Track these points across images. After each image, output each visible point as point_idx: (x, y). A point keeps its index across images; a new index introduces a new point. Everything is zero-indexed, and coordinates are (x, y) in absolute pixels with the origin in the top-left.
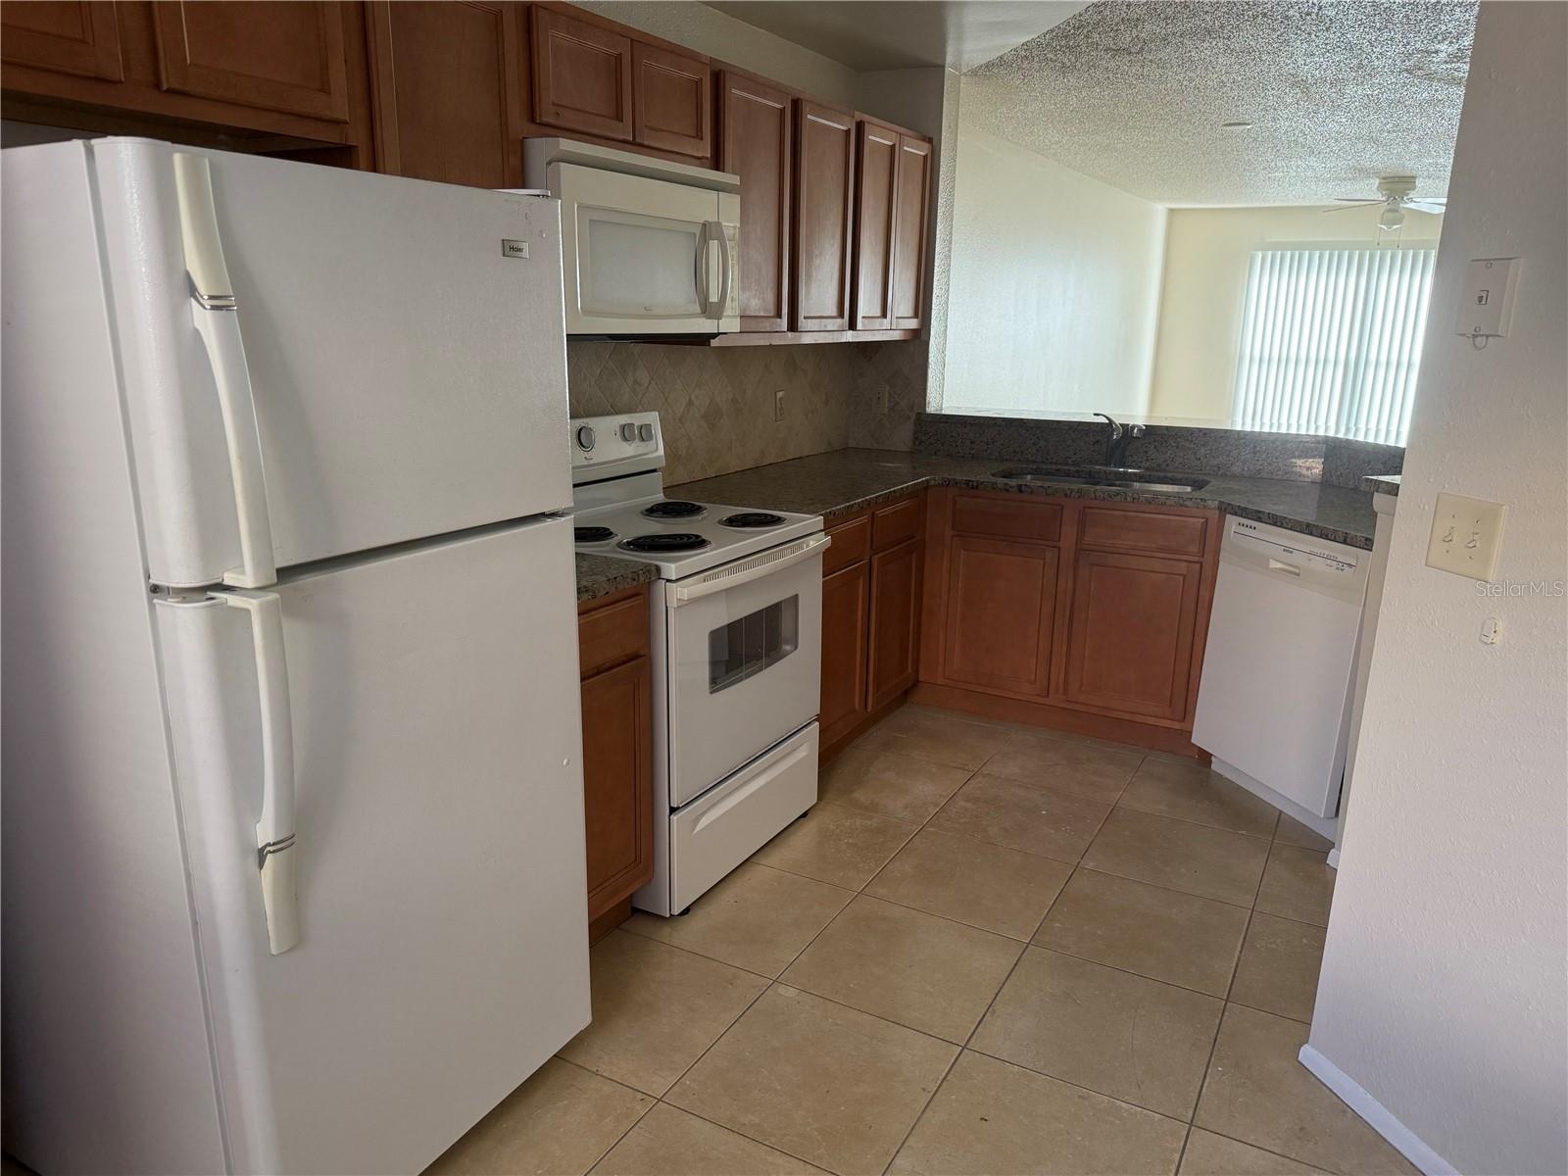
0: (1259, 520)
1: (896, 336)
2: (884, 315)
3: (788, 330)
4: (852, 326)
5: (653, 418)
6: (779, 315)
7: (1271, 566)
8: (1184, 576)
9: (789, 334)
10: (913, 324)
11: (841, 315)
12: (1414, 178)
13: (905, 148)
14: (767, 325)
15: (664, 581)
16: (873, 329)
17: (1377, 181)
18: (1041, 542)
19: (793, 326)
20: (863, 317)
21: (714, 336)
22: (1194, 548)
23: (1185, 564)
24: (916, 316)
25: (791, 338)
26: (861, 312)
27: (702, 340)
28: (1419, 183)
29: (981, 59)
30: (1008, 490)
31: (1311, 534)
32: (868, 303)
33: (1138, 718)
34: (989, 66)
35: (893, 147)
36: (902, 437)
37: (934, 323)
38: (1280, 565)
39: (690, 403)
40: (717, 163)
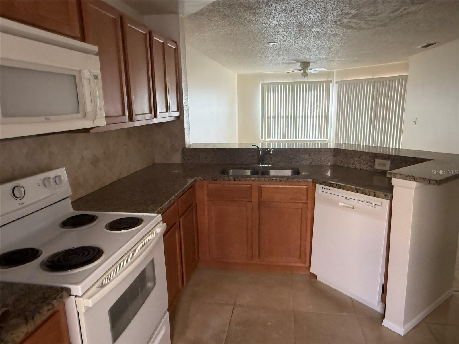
0: (332, 186)
1: (172, 119)
2: (167, 111)
3: (129, 121)
4: (156, 116)
5: (62, 172)
6: (124, 114)
7: (340, 205)
8: (302, 209)
9: (130, 122)
10: (177, 114)
11: (151, 112)
12: (310, 62)
13: (168, 44)
14: (118, 120)
15: (74, 297)
16: (163, 117)
17: (300, 64)
18: (244, 200)
19: (131, 119)
20: (160, 113)
21: (92, 128)
22: (304, 198)
23: (301, 204)
24: (178, 111)
25: (131, 124)
26: (159, 111)
27: (87, 131)
28: (311, 64)
29: (194, 10)
30: (229, 180)
31: (358, 192)
32: (160, 107)
33: (288, 264)
34: (196, 14)
35: (163, 43)
36: (177, 158)
37: (185, 113)
38: (343, 204)
39: (83, 158)
40: (83, 39)
